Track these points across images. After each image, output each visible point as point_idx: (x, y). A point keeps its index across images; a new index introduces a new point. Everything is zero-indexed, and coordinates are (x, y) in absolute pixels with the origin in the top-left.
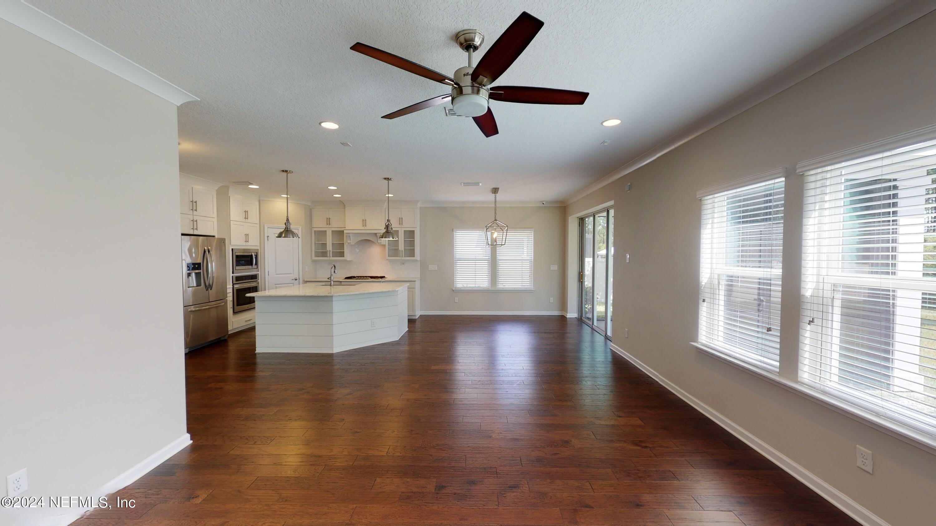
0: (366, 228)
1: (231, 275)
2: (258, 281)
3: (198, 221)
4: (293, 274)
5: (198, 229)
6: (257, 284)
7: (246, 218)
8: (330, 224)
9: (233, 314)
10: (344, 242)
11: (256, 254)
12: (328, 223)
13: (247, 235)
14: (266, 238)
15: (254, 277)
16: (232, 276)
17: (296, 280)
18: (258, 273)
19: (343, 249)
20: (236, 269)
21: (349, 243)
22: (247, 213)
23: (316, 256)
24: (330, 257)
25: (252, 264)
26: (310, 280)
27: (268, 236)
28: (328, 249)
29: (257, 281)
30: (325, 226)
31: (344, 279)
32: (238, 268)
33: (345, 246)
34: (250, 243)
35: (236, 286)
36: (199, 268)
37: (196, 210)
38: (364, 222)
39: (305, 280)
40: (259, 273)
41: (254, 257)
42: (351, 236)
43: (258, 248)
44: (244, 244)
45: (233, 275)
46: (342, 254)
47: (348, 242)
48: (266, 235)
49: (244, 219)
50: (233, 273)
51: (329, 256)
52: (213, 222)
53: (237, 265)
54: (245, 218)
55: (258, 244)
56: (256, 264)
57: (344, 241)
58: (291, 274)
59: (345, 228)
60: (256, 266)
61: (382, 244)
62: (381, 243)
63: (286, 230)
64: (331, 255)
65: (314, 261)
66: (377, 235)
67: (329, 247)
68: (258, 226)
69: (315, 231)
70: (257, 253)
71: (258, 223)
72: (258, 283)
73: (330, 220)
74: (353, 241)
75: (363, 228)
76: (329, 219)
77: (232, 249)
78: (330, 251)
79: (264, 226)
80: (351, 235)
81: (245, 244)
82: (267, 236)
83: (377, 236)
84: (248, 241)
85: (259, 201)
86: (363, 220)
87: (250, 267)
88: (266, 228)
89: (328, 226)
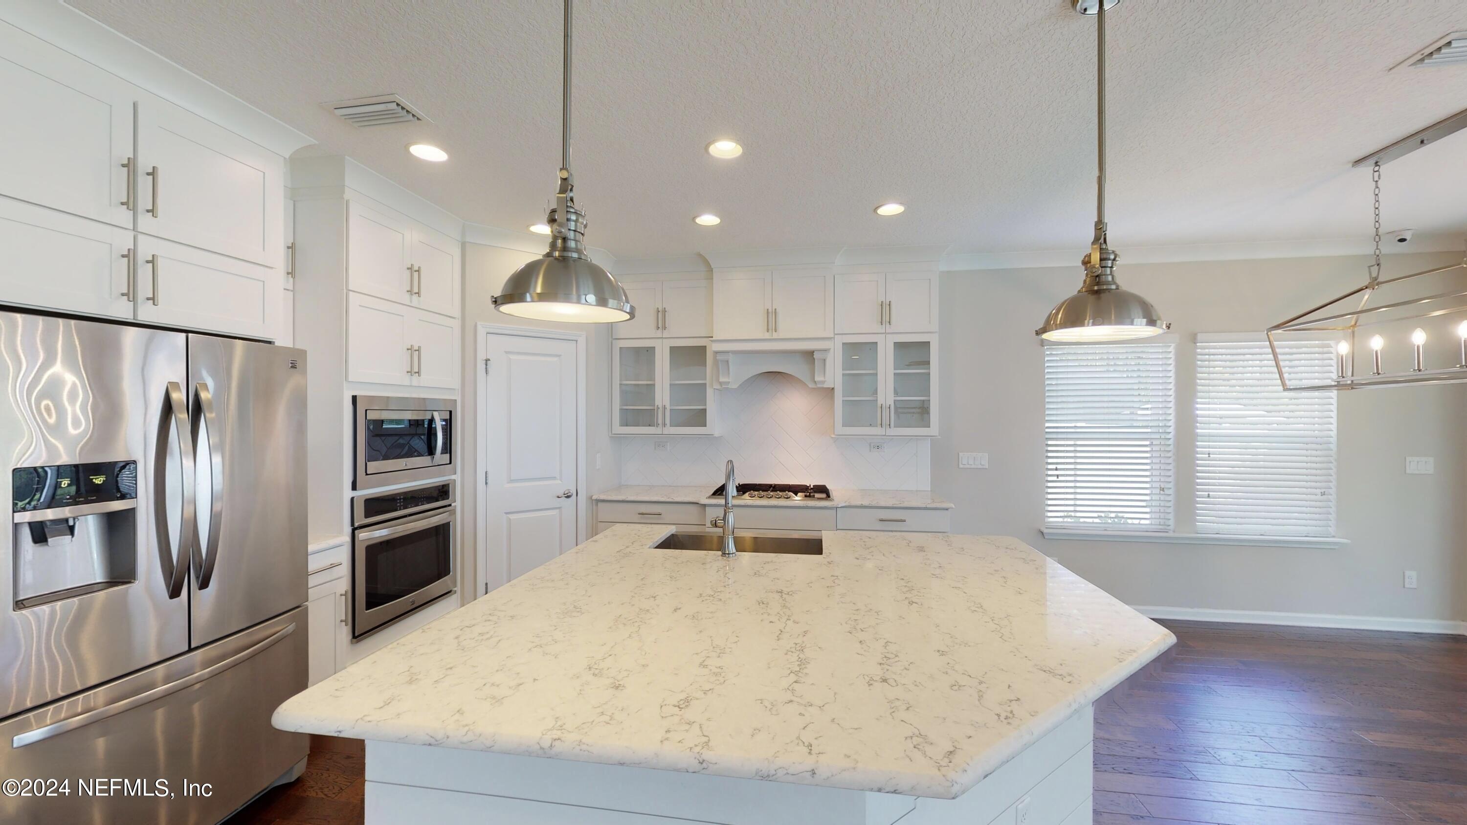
0: (775, 335)
1: (348, 493)
2: (453, 505)
3: (160, 263)
4: (561, 480)
5: (161, 297)
6: (450, 515)
7: (414, 292)
8: (665, 328)
9: (352, 643)
10: (708, 382)
11: (448, 417)
12: (660, 325)
13: (414, 352)
14: (481, 366)
15: (443, 492)
16: (352, 499)
17: (568, 497)
18: (453, 477)
19: (704, 402)
20: (368, 473)
21: (721, 383)
22: (416, 275)
23: (625, 423)
24: (664, 425)
25: (431, 452)
26: (610, 498)
27: (487, 360)
28: (658, 402)
29: (450, 505)
30: (653, 332)
31: (709, 497)
32: (373, 466)
33: (709, 392)
34: (426, 379)
35: (362, 535)
36: (113, 491)
37: (152, 211)
38: (771, 318)
39: (594, 497)
40: (457, 477)
41: (439, 425)
42: (730, 361)
43: (453, 398)
44: (406, 380)
45: (355, 494)
46: (699, 418)
47: (722, 379)
48: (481, 356)
49: (408, 295)
50: (354, 487)
51: (660, 421)
52: (264, 282)
53: (370, 458)
54: (410, 292)
55: (456, 384)
56: (448, 448)
57: (705, 379)
58: (554, 478)
59: (712, 337)
60: (448, 455)
61: (825, 386)
62: (824, 382)
63: (557, 254)
64: (668, 421)
65: (617, 439)
66: (816, 355)
67: (663, 397)
68: (456, 324)
69: (620, 348)
70: (451, 412)
71: (457, 313)
72: (454, 512)
73: (667, 314)
74: (735, 377)
75: (767, 336)
76: (664, 311)
77: (354, 398)
78: (664, 408)
79: (476, 326)
80: (731, 358)
81: (407, 383)
82: (485, 358)
83: (814, 359)
84: (418, 373)
85: (463, 246)
86: (768, 312)
87: (425, 460)
88: (481, 332)
89: (659, 334)
